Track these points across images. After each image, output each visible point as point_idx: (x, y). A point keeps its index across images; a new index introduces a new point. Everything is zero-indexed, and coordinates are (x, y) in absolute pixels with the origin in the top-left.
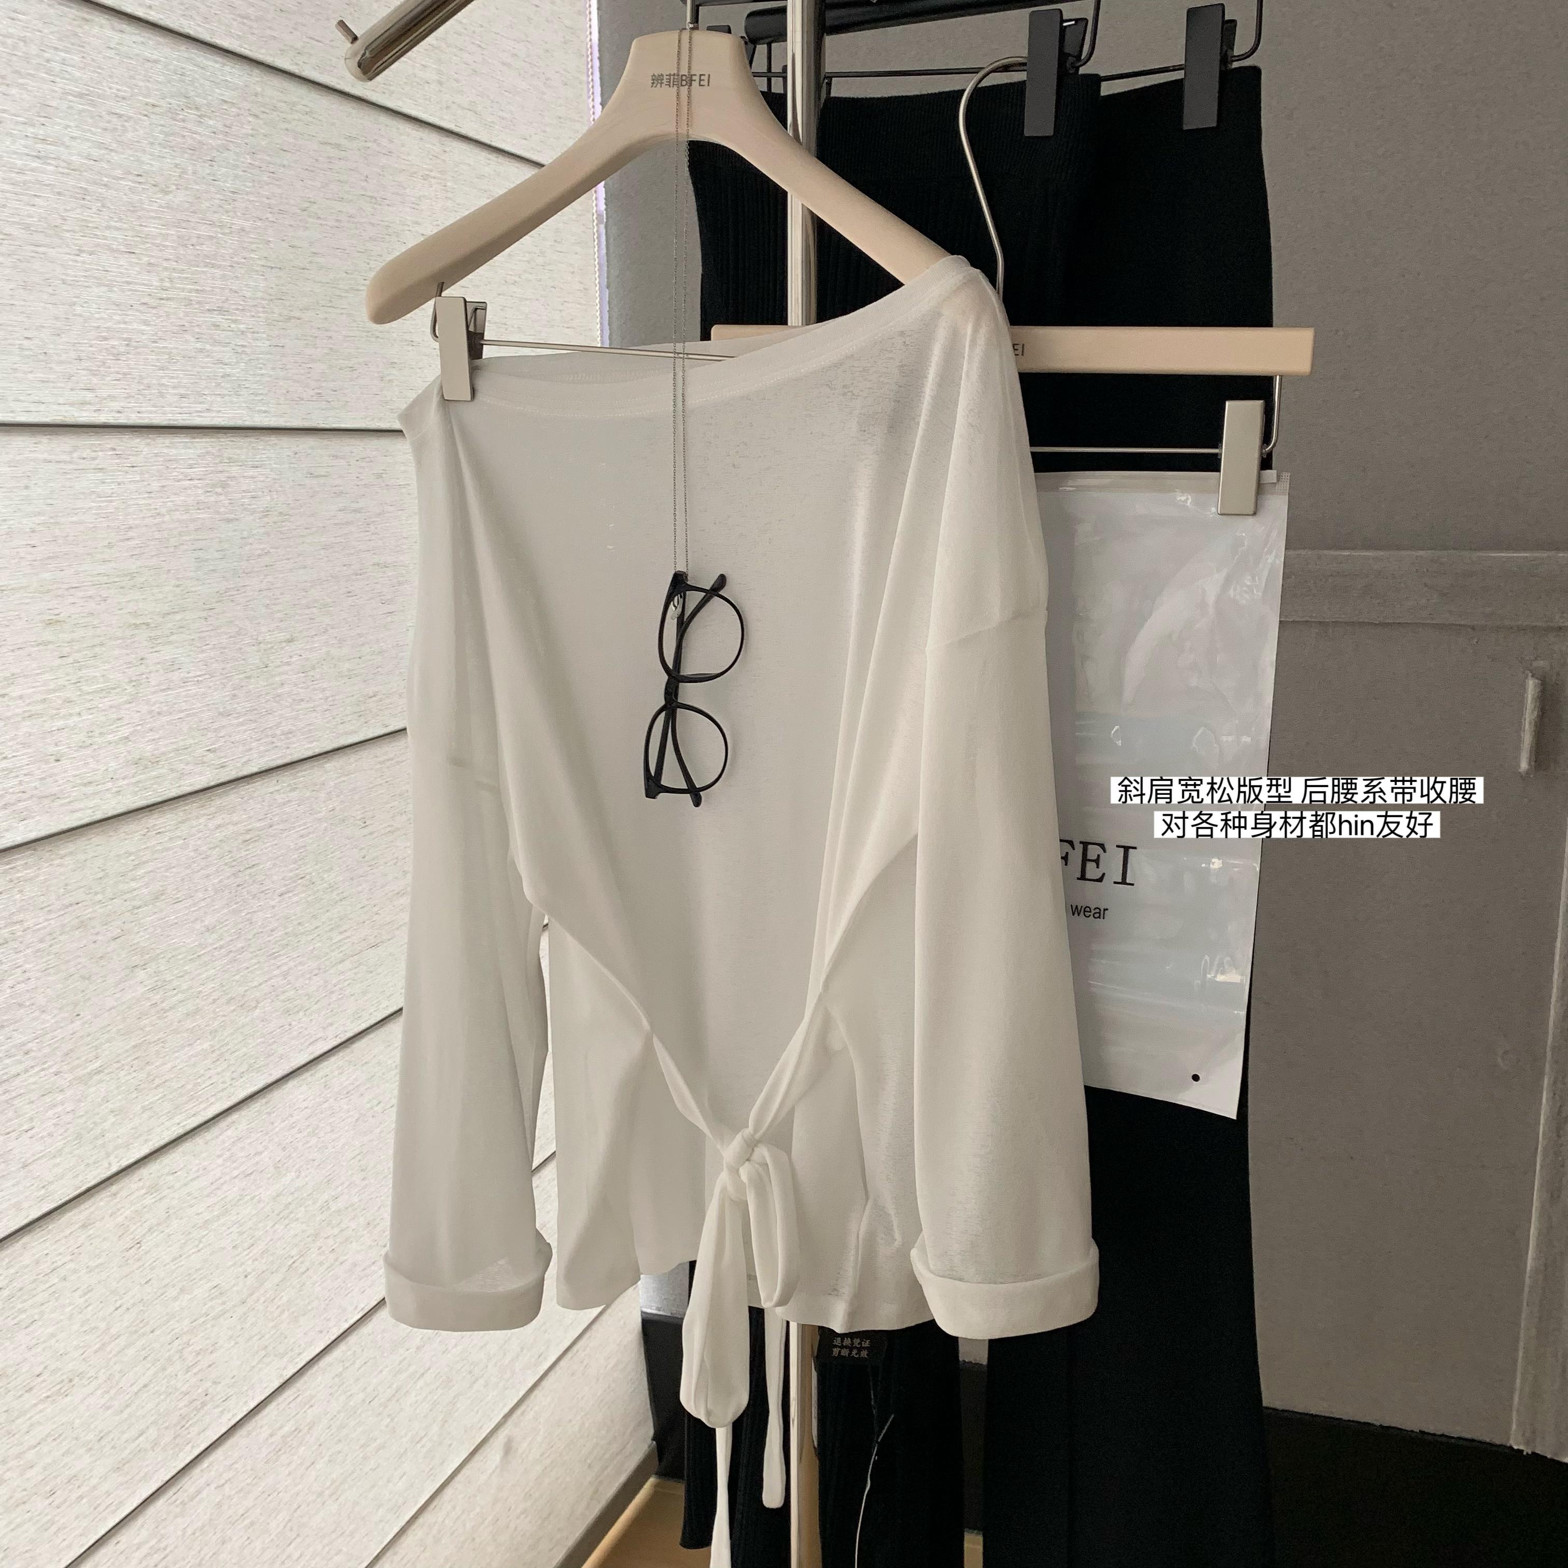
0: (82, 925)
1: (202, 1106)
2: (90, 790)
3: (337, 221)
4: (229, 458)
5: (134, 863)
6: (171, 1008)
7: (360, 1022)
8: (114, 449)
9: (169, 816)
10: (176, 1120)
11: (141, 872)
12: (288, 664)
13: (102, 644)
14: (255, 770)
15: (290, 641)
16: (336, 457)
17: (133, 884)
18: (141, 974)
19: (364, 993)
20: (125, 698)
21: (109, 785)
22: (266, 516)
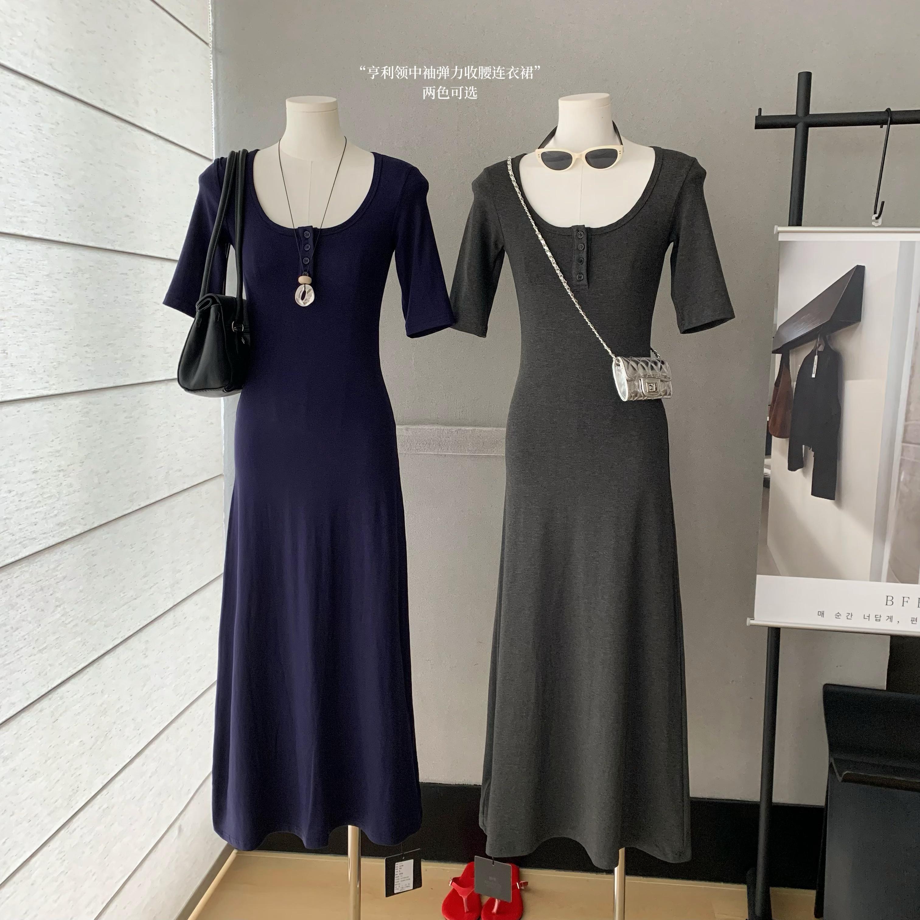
0: (42, 589)
1: (78, 664)
2: (45, 535)
3: (126, 303)
4: (90, 402)
5: (58, 564)
6: (69, 623)
7: (130, 631)
8: (54, 404)
9: (68, 546)
10: (70, 669)
11: (59, 568)
12: (107, 482)
13: (49, 479)
14: (95, 525)
15: (108, 472)
16: (124, 397)
17: (57, 573)
18: (59, 609)
19: (132, 619)
20: (57, 499)
21: (50, 534)
22: (101, 423)
